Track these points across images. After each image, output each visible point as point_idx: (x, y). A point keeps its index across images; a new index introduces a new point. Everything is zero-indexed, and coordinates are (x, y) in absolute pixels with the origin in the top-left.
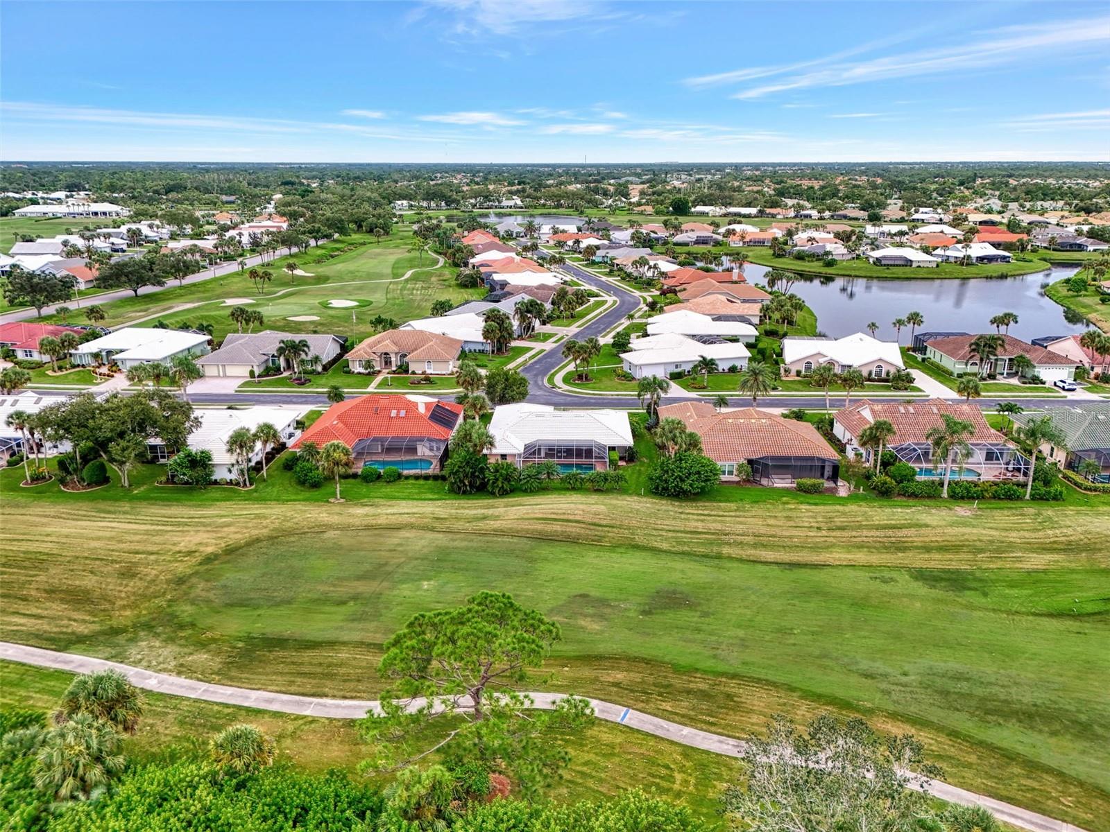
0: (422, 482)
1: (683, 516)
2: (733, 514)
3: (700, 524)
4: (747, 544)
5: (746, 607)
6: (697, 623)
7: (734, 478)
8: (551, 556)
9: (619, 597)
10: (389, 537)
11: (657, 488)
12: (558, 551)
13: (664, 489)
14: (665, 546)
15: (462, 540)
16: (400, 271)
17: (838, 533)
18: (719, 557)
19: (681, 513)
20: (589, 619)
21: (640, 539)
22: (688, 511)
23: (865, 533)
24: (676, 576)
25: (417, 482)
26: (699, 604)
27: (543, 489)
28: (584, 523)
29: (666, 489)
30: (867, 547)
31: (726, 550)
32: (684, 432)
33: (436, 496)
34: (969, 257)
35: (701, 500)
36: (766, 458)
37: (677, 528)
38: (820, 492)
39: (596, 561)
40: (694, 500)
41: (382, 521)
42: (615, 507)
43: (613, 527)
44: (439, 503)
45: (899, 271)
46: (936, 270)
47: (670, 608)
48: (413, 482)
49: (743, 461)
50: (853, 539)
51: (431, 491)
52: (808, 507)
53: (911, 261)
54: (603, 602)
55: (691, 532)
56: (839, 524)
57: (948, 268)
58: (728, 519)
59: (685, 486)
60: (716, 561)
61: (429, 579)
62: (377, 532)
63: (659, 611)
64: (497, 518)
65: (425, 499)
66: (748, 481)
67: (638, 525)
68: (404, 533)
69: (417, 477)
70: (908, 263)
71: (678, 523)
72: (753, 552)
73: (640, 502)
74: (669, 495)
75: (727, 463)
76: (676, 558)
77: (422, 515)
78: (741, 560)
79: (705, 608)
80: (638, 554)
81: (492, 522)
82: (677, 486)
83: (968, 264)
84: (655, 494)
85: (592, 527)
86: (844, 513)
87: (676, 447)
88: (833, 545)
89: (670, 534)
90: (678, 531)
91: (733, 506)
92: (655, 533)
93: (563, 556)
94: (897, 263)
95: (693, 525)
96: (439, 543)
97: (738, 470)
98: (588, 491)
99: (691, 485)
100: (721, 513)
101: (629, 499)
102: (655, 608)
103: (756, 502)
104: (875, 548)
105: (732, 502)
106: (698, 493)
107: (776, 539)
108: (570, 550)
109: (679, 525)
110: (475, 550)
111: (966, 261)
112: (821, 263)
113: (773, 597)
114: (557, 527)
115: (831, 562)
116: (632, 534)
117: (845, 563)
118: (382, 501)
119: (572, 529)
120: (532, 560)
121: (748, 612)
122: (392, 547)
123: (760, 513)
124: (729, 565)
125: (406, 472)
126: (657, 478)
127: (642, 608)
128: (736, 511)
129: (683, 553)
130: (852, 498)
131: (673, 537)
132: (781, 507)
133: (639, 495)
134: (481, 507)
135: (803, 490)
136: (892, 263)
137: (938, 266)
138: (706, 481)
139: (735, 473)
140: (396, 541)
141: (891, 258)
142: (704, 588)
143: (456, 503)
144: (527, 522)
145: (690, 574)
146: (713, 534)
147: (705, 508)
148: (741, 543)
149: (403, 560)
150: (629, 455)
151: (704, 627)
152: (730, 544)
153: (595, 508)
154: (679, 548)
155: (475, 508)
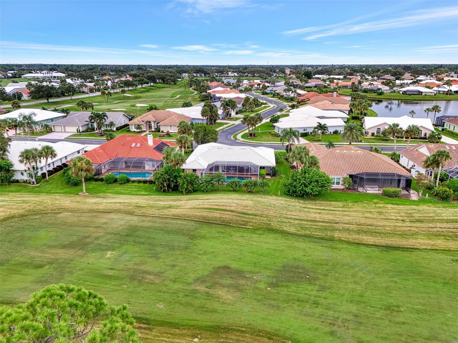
0: (142, 184)
1: (306, 210)
2: (341, 209)
3: (318, 216)
4: (352, 230)
5: (356, 283)
6: (315, 297)
7: (340, 187)
8: (208, 235)
9: (253, 270)
10: (101, 218)
11: (289, 191)
12: (214, 231)
13: (293, 192)
14: (292, 230)
15: (150, 221)
16: (175, 95)
17: (418, 225)
18: (332, 239)
19: (305, 208)
20: (226, 289)
21: (274, 224)
22: (309, 206)
23: (439, 225)
24: (299, 254)
25: (139, 185)
26: (317, 279)
27: (214, 190)
28: (236, 212)
29: (295, 192)
30: (443, 236)
31: (337, 235)
32: (308, 154)
33: (147, 193)
34: (451, 90)
35: (318, 200)
36: (363, 174)
37: (301, 218)
38: (399, 197)
39: (240, 240)
40: (313, 200)
41: (101, 207)
42: (259, 202)
43: (256, 216)
44: (146, 197)
45: (416, 97)
46: (435, 96)
47: (293, 281)
48: (137, 184)
49: (346, 176)
50: (430, 229)
51: (146, 190)
52: (392, 206)
53: (422, 92)
54: (239, 273)
55: (311, 221)
56: (417, 218)
57: (441, 96)
58: (337, 212)
59: (308, 190)
60: (330, 243)
61: (113, 250)
62: (95, 214)
63: (284, 284)
64: (178, 207)
65: (138, 195)
66: (349, 189)
67: (274, 214)
68: (112, 216)
69: (139, 182)
70: (420, 93)
71: (302, 214)
72: (357, 236)
73: (277, 200)
74: (296, 196)
75: (336, 177)
76: (300, 239)
77: (130, 204)
78: (349, 243)
79: (322, 282)
80: (271, 236)
81: (174, 210)
82: (302, 190)
83: (450, 94)
84: (288, 195)
85: (242, 215)
86: (419, 211)
87: (303, 165)
88: (416, 233)
89: (296, 222)
90: (301, 220)
91: (340, 204)
92: (285, 220)
93: (217, 235)
94: (414, 93)
95: (312, 216)
96: (132, 223)
97: (343, 181)
98: (244, 192)
99: (312, 189)
100: (332, 209)
101: (269, 197)
102: (282, 281)
103: (356, 202)
104: (449, 236)
105: (340, 201)
106: (316, 195)
107: (374, 228)
108: (222, 231)
109: (303, 215)
110: (155, 229)
111: (449, 93)
112: (376, 94)
113: (377, 274)
114: (217, 214)
115: (417, 246)
116: (269, 221)
117: (429, 248)
118: (110, 195)
119: (227, 216)
120: (193, 237)
121: (358, 288)
122: (98, 225)
123: (359, 209)
124: (340, 246)
125: (133, 179)
126: (289, 185)
127: (270, 280)
128: (342, 207)
129: (305, 236)
130: (421, 201)
131: (298, 224)
132: (373, 205)
133: (277, 195)
134: (171, 200)
135: (387, 195)
136: (412, 93)
137: (435, 95)
138: (322, 187)
139: (341, 183)
140: (104, 220)
141: (411, 91)
142: (321, 265)
143: (157, 197)
144: (196, 211)
145: (310, 253)
146: (327, 222)
147: (321, 205)
148: (348, 229)
149: (102, 234)
150: (273, 172)
151: (322, 301)
152: (340, 230)
153: (244, 203)
154: (303, 232)
155: (167, 201)
